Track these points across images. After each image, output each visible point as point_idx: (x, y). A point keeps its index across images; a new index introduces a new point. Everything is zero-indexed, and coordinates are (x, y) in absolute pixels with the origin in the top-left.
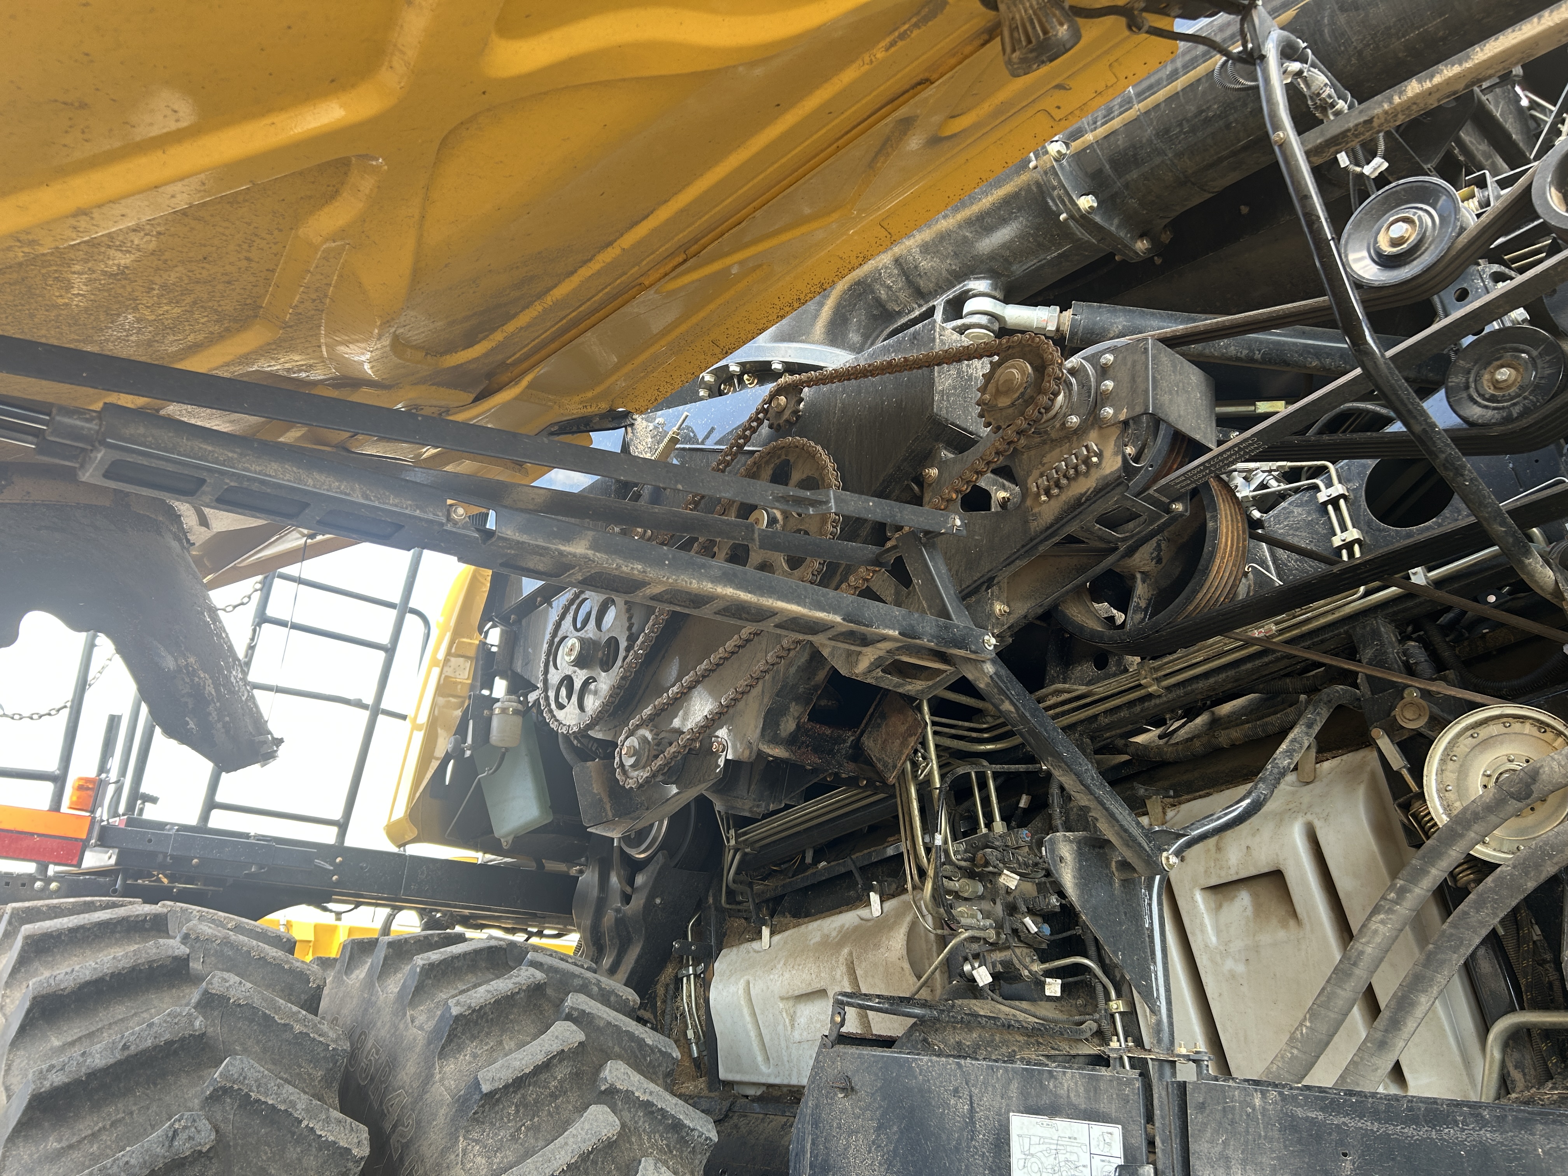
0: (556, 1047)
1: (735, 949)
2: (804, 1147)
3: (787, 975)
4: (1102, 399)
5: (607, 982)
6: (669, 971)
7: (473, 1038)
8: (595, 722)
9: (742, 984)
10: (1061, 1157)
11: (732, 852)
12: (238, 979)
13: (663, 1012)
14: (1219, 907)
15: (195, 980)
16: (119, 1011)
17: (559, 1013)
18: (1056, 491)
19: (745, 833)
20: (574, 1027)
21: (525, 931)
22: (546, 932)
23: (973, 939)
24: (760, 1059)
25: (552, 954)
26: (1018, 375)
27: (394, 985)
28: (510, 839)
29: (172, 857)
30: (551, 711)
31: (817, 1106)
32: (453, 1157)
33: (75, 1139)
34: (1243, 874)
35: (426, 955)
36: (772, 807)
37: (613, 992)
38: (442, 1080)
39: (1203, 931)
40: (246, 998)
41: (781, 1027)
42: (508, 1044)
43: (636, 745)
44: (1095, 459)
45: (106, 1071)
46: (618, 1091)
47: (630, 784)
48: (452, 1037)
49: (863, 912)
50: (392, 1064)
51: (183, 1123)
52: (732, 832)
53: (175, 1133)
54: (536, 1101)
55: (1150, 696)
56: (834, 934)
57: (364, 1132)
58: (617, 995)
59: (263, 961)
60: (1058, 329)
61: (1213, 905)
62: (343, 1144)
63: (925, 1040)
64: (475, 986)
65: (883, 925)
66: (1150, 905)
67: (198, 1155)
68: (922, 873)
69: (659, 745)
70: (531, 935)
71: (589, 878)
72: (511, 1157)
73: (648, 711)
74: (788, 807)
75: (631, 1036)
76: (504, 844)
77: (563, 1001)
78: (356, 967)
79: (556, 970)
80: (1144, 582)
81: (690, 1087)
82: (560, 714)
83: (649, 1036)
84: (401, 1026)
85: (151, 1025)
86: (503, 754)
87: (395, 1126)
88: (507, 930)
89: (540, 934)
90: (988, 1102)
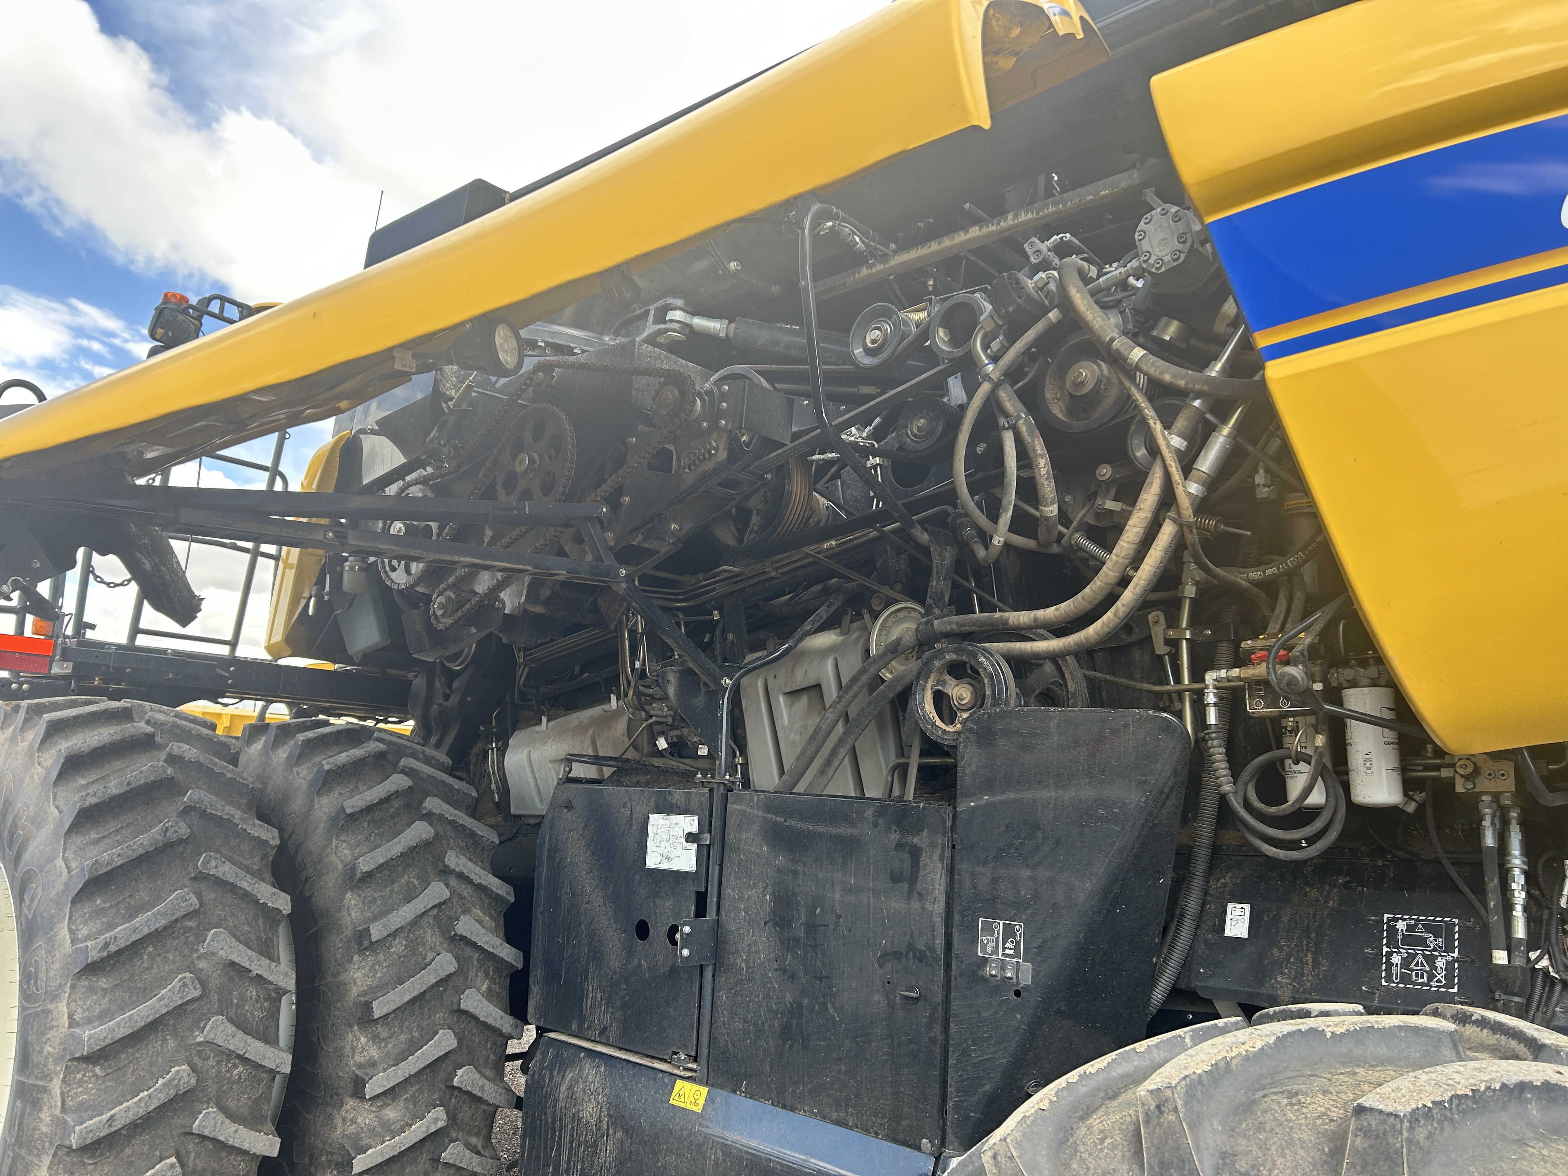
0: (393, 789)
1: (523, 731)
2: (544, 841)
3: (554, 747)
4: (720, 414)
5: (429, 751)
6: (479, 746)
7: (339, 784)
8: (417, 583)
9: (526, 752)
10: (671, 834)
11: (522, 667)
12: (188, 747)
13: (474, 774)
14: (792, 704)
15: (161, 747)
16: (117, 765)
17: (396, 768)
18: (693, 467)
19: (530, 655)
20: (406, 778)
21: (374, 719)
22: (390, 719)
23: (658, 723)
24: (537, 800)
25: (392, 733)
26: (671, 397)
27: (282, 754)
28: (360, 656)
29: (114, 668)
30: (386, 572)
31: (553, 818)
32: (329, 850)
33: (106, 833)
34: (803, 686)
35: (305, 733)
36: (539, 641)
37: (433, 758)
38: (320, 808)
39: (782, 717)
40: (195, 758)
41: (550, 779)
42: (362, 787)
43: (444, 602)
44: (713, 452)
45: (119, 796)
46: (434, 814)
47: (441, 627)
48: (325, 783)
49: (606, 707)
50: (286, 799)
51: (170, 823)
52: (521, 653)
53: (167, 828)
54: (381, 820)
55: (772, 578)
56: (586, 720)
57: (276, 832)
58: (436, 760)
59: (200, 736)
60: (727, 335)
61: (789, 703)
62: (264, 838)
63: (619, 780)
64: (339, 753)
65: (617, 714)
66: (723, 704)
67: (181, 841)
68: (629, 683)
69: (460, 603)
70: (378, 721)
71: (419, 682)
72: (365, 849)
73: (451, 580)
74: (552, 640)
75: (444, 783)
76: (355, 659)
77: (398, 762)
78: (254, 742)
79: (394, 744)
80: (757, 514)
81: (492, 820)
82: (393, 575)
83: (456, 784)
84: (291, 777)
85: (141, 772)
86: (352, 599)
87: (290, 836)
88: (360, 718)
89: (386, 721)
90: (639, 809)
